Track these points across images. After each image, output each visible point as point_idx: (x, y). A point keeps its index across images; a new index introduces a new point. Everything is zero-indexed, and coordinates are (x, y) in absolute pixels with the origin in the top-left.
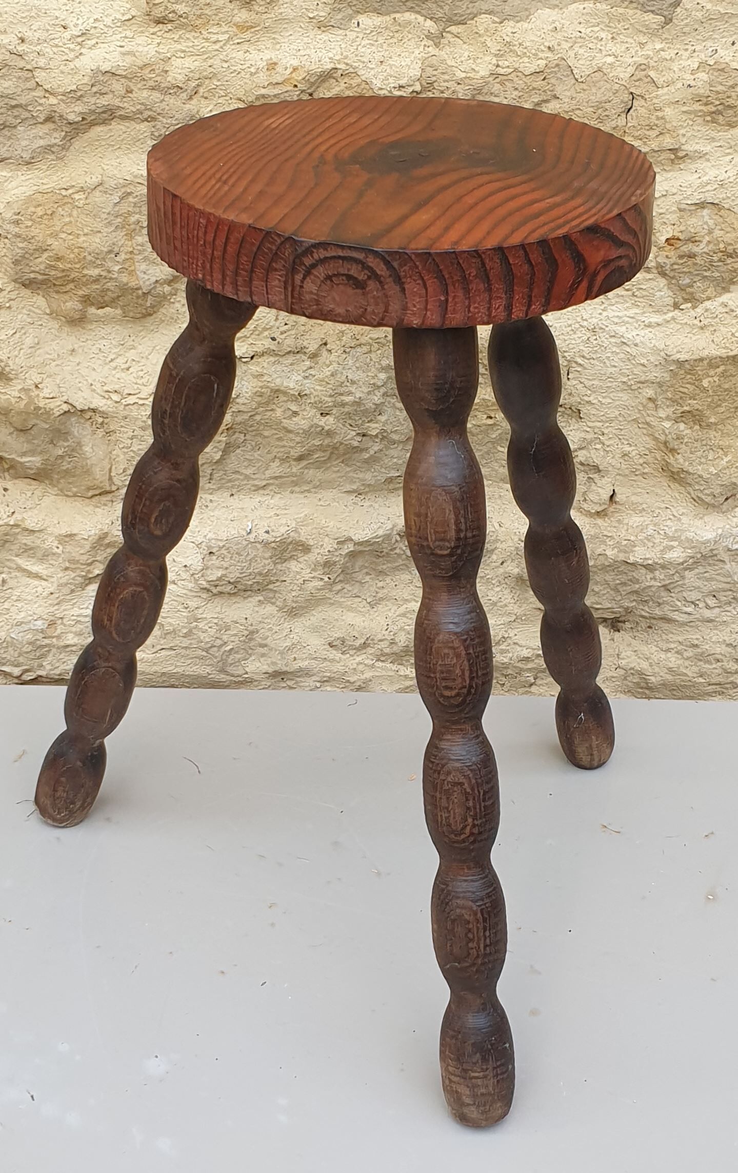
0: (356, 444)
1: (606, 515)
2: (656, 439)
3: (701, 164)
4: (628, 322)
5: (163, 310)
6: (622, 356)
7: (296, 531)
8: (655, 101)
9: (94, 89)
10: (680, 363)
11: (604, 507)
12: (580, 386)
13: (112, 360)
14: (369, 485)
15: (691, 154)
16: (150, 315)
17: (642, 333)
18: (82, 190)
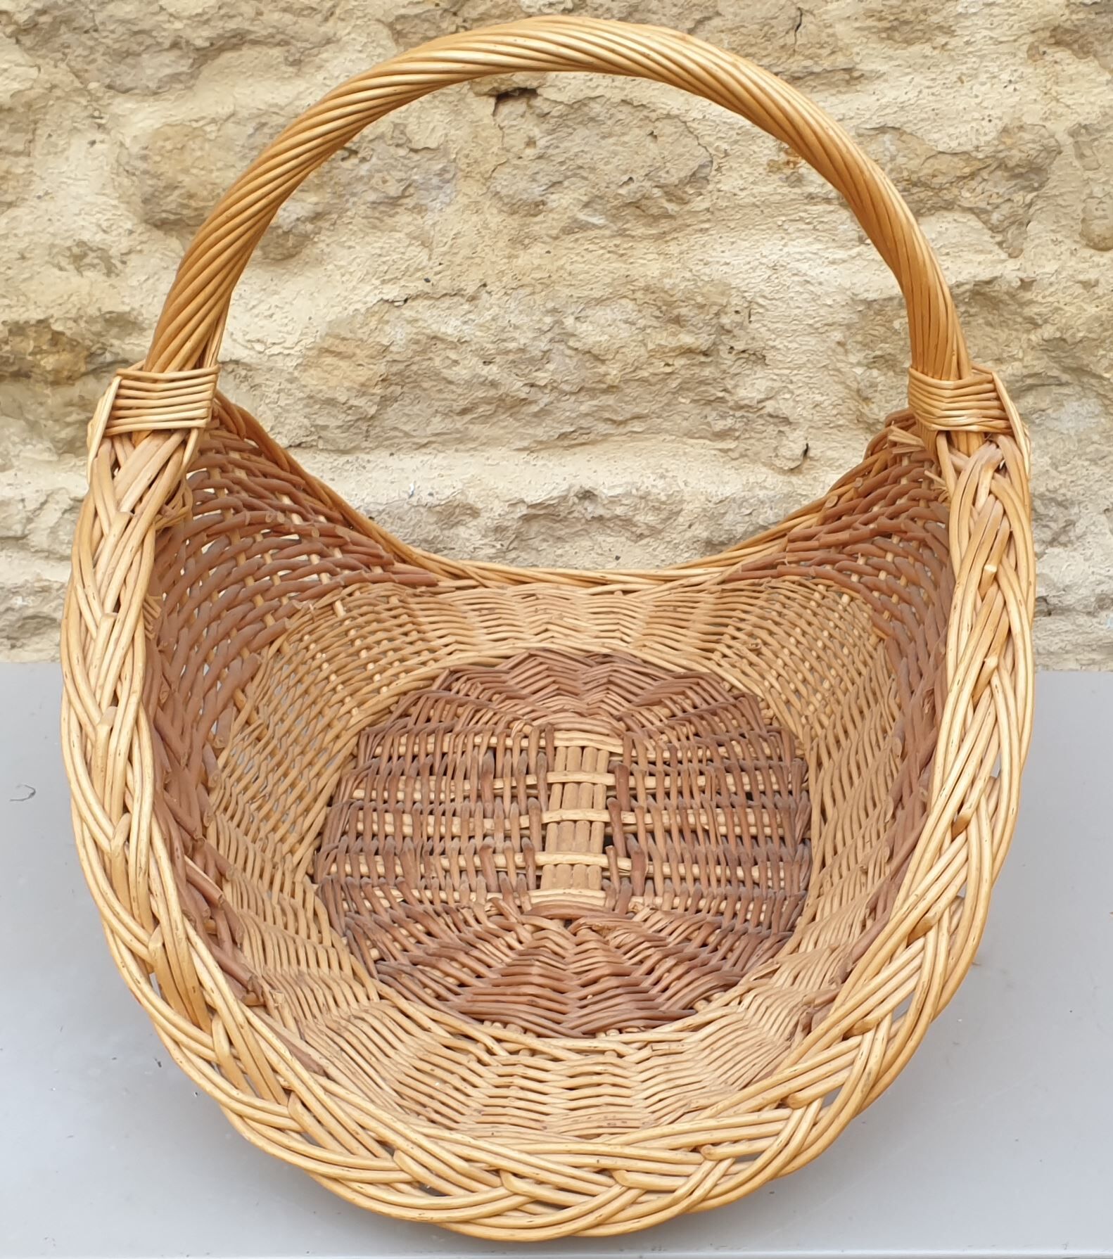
0: (523, 396)
1: (801, 473)
2: (848, 387)
3: (879, 85)
4: (810, 259)
5: (308, 251)
6: (806, 296)
7: (462, 493)
8: (824, 17)
9: (222, 12)
10: (869, 303)
11: (798, 463)
12: (763, 330)
13: (254, 307)
14: (541, 442)
15: (867, 74)
16: (292, 256)
17: (826, 270)
18: (213, 121)
